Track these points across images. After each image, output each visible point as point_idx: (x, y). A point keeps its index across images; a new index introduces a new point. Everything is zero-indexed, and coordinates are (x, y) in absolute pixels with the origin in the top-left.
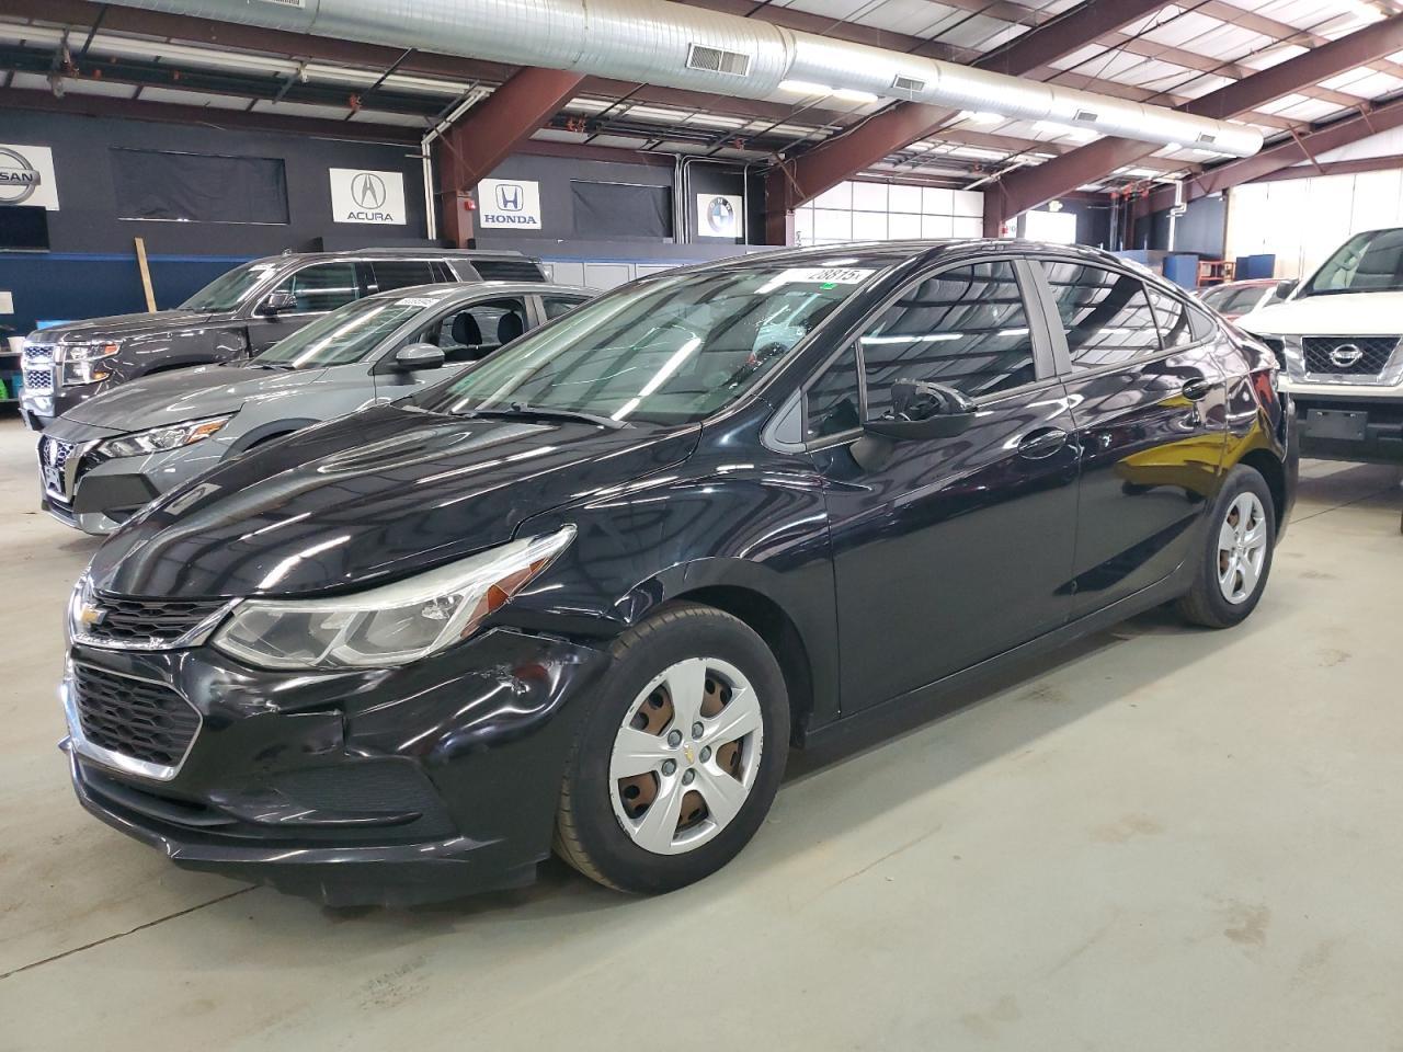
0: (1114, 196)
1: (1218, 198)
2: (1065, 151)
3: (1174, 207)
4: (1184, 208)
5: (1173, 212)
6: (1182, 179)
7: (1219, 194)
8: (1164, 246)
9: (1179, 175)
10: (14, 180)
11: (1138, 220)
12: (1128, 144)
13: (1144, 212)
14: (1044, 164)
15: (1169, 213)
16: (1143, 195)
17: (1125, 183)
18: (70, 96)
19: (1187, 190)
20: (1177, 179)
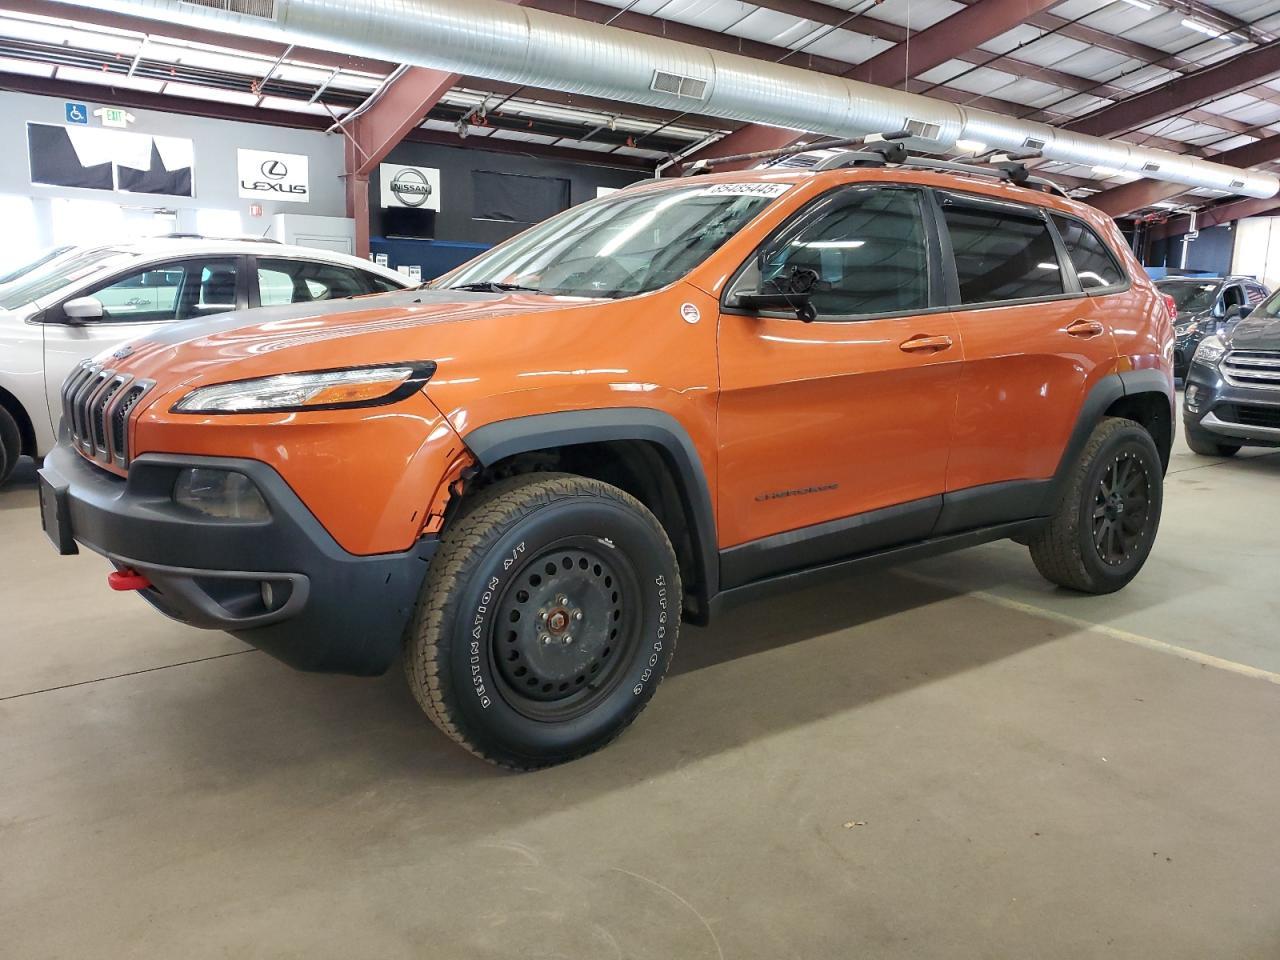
0: (1137, 222)
1: (1227, 227)
2: (1109, 187)
3: (1188, 233)
4: (1196, 235)
5: (1186, 237)
6: (1196, 211)
7: (1228, 224)
8: (1178, 265)
9: (1195, 208)
10: (417, 191)
11: (1153, 243)
12: (1163, 185)
13: (1161, 236)
14: (1090, 196)
15: (1183, 238)
16: (1163, 222)
17: (1146, 213)
18: (471, 137)
19: (1200, 220)
20: (1191, 210)
